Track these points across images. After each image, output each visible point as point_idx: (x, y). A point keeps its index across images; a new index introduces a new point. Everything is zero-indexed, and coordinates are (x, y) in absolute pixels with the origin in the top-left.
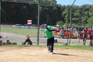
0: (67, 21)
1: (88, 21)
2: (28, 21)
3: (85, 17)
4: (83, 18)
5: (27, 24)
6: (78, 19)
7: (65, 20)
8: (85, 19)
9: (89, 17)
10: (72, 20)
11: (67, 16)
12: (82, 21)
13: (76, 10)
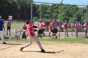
0: (41, 16)
1: (57, 16)
2: (9, 16)
3: (56, 13)
4: (53, 14)
5: (8, 19)
6: (50, 15)
7: (40, 16)
8: (55, 15)
9: (58, 13)
10: (45, 15)
11: (41, 13)
12: (53, 16)
13: (48, 8)
